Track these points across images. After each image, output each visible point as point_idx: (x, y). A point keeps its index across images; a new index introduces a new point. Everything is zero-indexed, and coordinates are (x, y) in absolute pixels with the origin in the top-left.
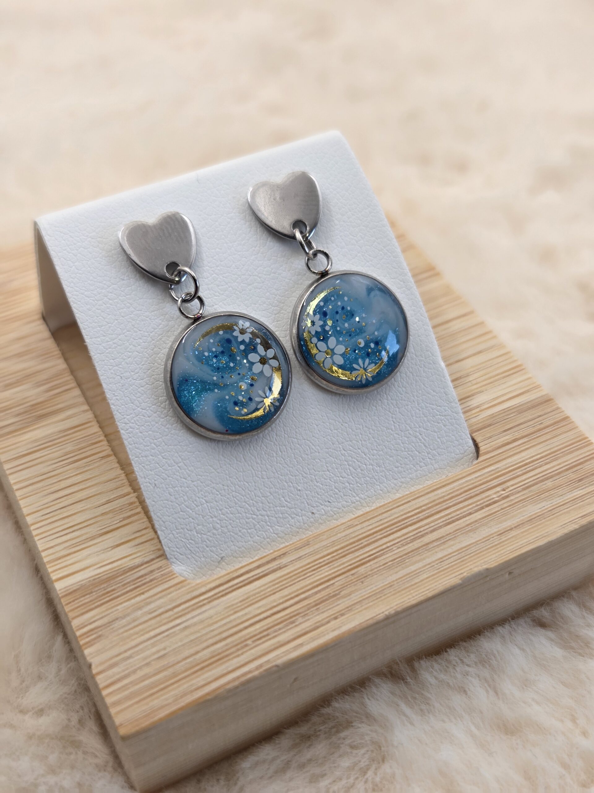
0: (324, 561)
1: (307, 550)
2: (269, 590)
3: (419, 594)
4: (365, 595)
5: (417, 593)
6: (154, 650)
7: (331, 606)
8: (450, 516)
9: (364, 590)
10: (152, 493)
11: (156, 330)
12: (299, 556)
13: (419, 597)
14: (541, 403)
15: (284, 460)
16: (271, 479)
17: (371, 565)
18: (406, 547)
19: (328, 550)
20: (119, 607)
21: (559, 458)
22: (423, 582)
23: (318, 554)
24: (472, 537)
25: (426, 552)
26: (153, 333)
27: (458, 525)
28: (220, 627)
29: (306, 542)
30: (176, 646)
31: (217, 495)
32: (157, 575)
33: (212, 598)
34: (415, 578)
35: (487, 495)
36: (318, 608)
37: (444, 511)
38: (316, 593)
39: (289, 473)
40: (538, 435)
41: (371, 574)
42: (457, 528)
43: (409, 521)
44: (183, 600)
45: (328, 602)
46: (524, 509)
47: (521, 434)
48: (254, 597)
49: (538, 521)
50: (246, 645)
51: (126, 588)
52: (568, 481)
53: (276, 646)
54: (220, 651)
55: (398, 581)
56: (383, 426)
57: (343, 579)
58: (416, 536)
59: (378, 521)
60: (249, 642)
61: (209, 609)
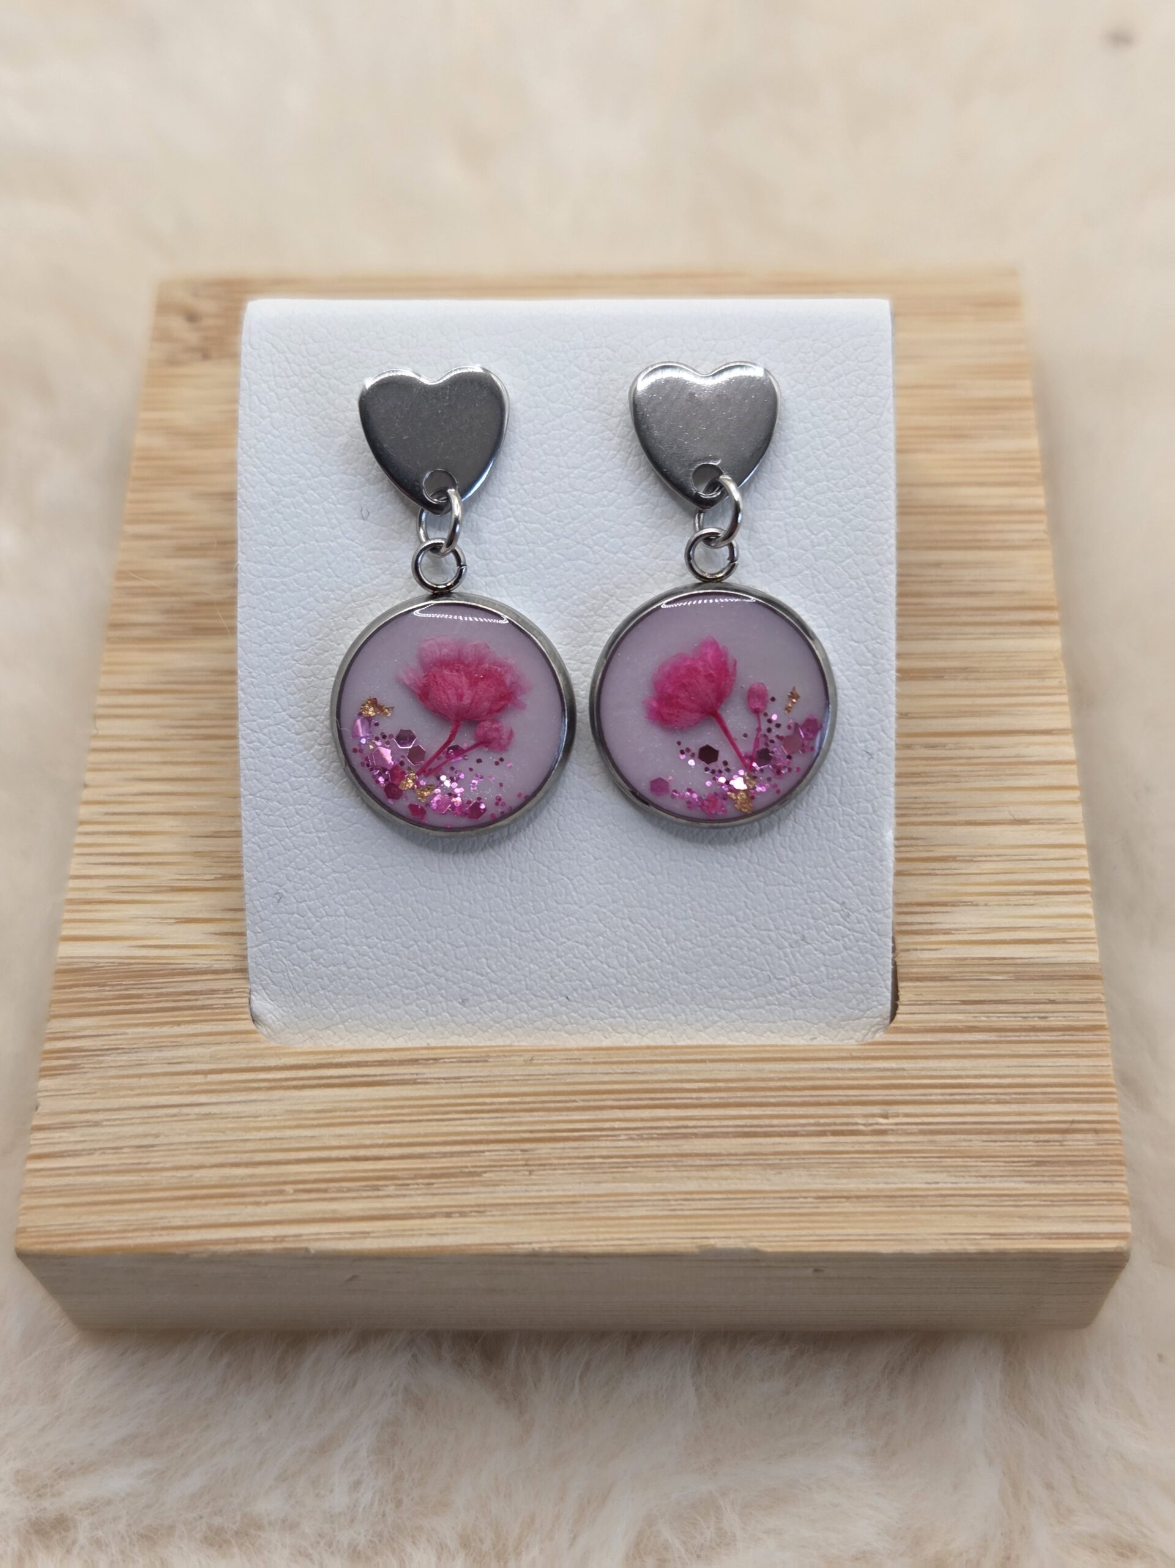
0: (492, 1104)
1: (478, 1070)
2: (373, 1112)
3: (612, 1239)
4: (520, 1198)
5: (608, 1236)
6: (140, 1129)
7: (453, 1191)
8: (755, 1122)
9: (524, 1188)
10: (258, 863)
11: (365, 585)
12: (457, 1075)
13: (607, 1246)
14: (1072, 977)
15: (511, 895)
16: (476, 921)
17: (564, 1148)
18: (642, 1144)
19: (511, 1086)
20: (130, 1031)
21: (1032, 1101)
22: (631, 1222)
23: (488, 1086)
24: (768, 1180)
25: (672, 1169)
26: (359, 588)
27: (760, 1144)
28: (261, 1140)
29: (483, 1055)
30: (177, 1139)
31: (370, 910)
32: (219, 1001)
33: (278, 1084)
34: (623, 1207)
35: (849, 1112)
36: (433, 1184)
37: (753, 1108)
38: (444, 1155)
39: (512, 921)
40: (1022, 1038)
41: (555, 1165)
42: (756, 1149)
43: (679, 1098)
44: (231, 1066)
45: (453, 1180)
46: (899, 1170)
47: (992, 1021)
48: (343, 1114)
49: (907, 1206)
50: (281, 1192)
51: (161, 1001)
52: (1016, 1154)
53: (327, 1216)
54: (237, 1181)
55: (591, 1199)
56: (723, 906)
57: (503, 1150)
58: (675, 1131)
59: (626, 1073)
60: (289, 1188)
61: (262, 1101)
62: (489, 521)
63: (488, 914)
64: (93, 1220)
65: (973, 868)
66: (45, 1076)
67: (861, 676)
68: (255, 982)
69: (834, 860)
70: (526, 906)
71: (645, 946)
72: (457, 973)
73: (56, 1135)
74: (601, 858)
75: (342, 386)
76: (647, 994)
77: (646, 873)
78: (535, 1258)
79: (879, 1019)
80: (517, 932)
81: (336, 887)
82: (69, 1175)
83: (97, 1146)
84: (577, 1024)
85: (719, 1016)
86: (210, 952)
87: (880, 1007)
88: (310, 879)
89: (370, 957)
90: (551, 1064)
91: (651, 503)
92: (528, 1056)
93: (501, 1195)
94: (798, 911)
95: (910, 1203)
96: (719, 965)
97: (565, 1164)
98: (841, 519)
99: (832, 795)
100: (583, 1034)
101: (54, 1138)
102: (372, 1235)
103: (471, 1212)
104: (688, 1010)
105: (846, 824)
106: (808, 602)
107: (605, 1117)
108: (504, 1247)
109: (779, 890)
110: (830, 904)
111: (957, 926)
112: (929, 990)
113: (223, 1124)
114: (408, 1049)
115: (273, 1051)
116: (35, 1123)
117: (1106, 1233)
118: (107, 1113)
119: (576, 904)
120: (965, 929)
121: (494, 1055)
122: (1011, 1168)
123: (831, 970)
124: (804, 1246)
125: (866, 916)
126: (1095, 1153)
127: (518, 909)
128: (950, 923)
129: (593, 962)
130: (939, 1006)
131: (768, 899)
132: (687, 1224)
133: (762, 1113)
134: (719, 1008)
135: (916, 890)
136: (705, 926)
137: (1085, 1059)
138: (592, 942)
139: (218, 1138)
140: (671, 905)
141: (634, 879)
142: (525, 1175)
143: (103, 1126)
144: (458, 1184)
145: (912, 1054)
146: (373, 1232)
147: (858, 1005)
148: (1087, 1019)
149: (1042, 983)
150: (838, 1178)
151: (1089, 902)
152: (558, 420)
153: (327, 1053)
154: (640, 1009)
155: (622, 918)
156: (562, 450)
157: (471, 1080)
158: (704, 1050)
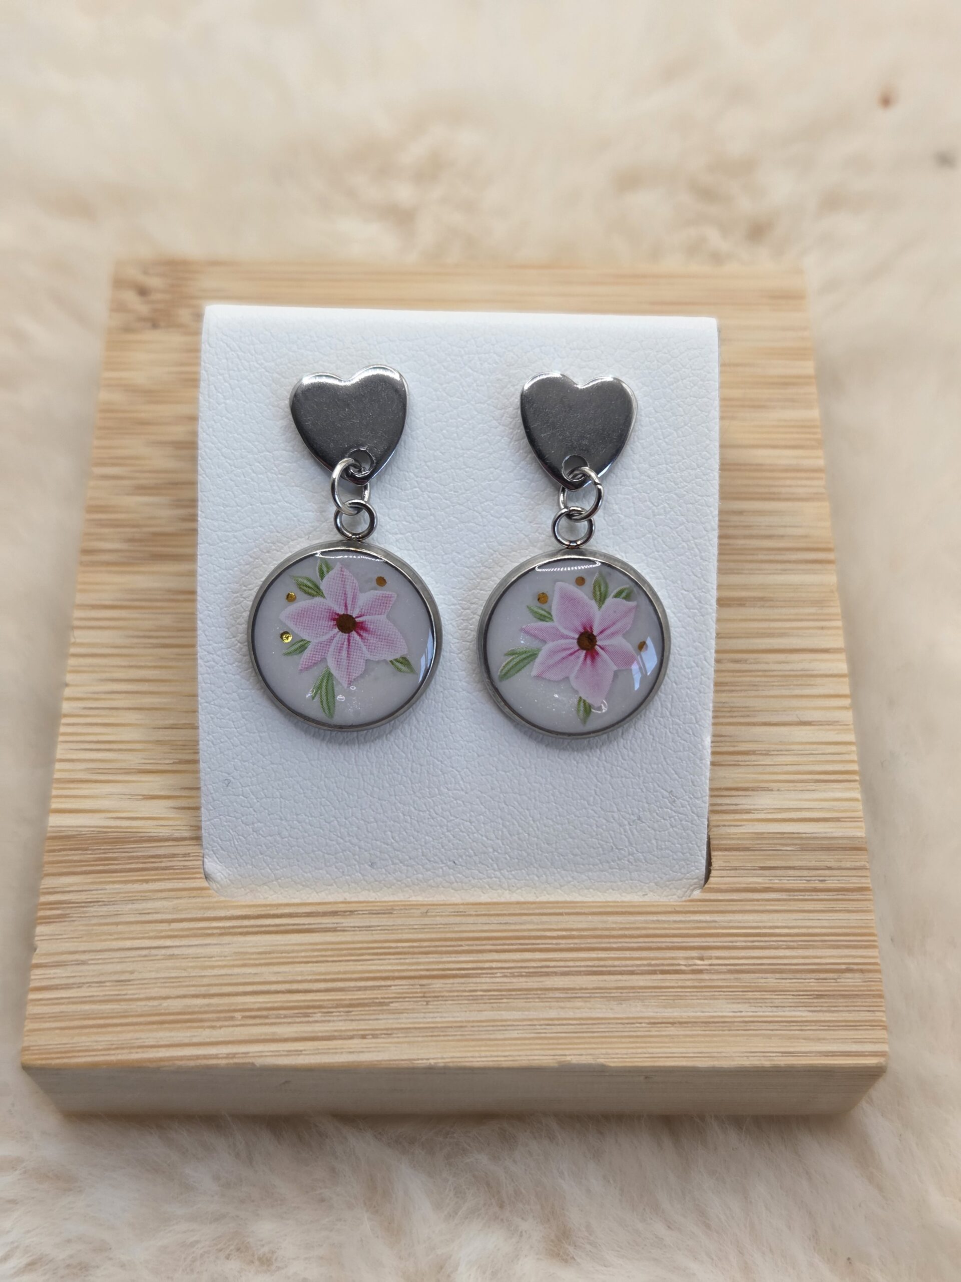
62: (399, 490)
63: (393, 798)
64: (84, 1040)
65: (768, 760)
66: (41, 923)
67: (689, 617)
68: (207, 848)
69: (665, 759)
70: (424, 792)
71: (516, 823)
72: (368, 843)
73: (52, 972)
74: (483, 755)
75: (283, 379)
76: (516, 860)
77: (518, 767)
78: (430, 1070)
79: (695, 880)
80: (416, 812)
81: (273, 775)
82: (63, 1004)
83: (85, 981)
84: (462, 882)
85: (573, 877)
86: (171, 823)
87: (697, 871)
88: (253, 769)
89: (299, 829)
90: (442, 916)
91: (528, 479)
92: (424, 909)
93: (404, 1021)
94: (636, 797)
95: (721, 1028)
96: (573, 838)
97: (454, 996)
98: (676, 494)
99: (664, 709)
100: (466, 890)
101: (50, 974)
102: (303, 1052)
103: (382, 1034)
104: (548, 873)
105: (674, 732)
106: (649, 559)
107: (485, 959)
108: (408, 1062)
109: (621, 781)
110: (660, 792)
111: (756, 807)
112: (736, 859)
113: (184, 963)
114: (329, 903)
115: (222, 905)
116: (34, 961)
117: (869, 1052)
118: (91, 954)
119: (462, 790)
120: (762, 810)
121: (397, 908)
122: (798, 1000)
123: (660, 843)
124: (641, 1062)
125: (688, 801)
126: (862, 989)
127: (417, 794)
128: (751, 805)
129: (475, 835)
130: (742, 871)
131: (613, 788)
132: (549, 1044)
133: (607, 956)
134: (572, 871)
135: (725, 777)
136: (563, 808)
137: (855, 914)
138: (474, 819)
139: (180, 975)
140: (537, 793)
141: (509, 772)
142: (422, 1005)
143: (89, 964)
144: (371, 1012)
145: (722, 909)
146: (305, 1050)
147: (680, 869)
148: (855, 882)
149: (821, 853)
150: (665, 1007)
151: (858, 789)
152: (455, 411)
153: (265, 906)
154: (511, 871)
155: (499, 802)
156: (458, 435)
157: (379, 928)
158: (562, 905)
